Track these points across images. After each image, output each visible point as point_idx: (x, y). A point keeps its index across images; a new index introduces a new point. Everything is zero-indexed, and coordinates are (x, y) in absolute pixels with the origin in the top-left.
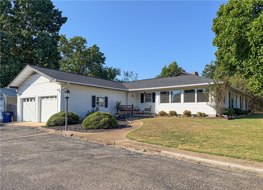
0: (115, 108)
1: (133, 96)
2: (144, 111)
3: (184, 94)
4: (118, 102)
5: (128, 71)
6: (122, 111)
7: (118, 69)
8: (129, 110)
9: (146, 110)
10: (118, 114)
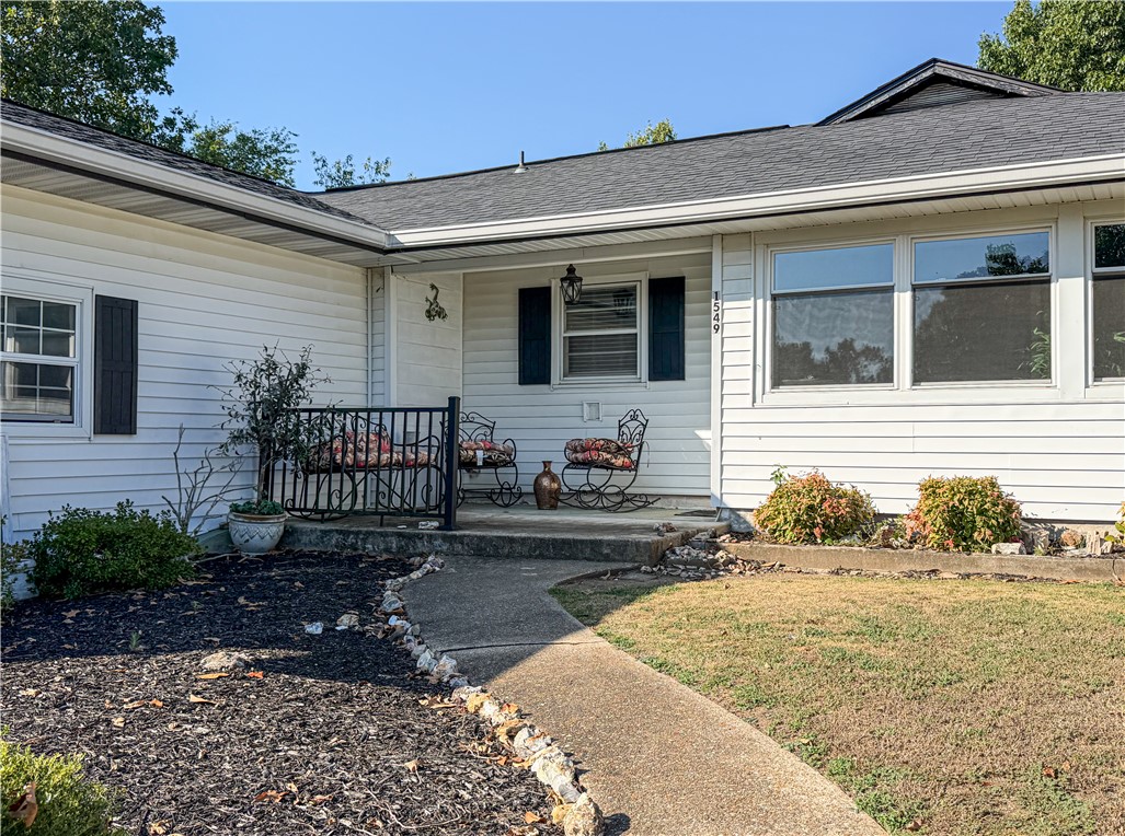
0: (238, 438)
1: (435, 312)
2: (556, 469)
3: (1096, 278)
4: (272, 366)
5: (349, 158)
6: (319, 471)
7: (276, 137)
8: (403, 465)
9: (584, 456)
10: (275, 510)
